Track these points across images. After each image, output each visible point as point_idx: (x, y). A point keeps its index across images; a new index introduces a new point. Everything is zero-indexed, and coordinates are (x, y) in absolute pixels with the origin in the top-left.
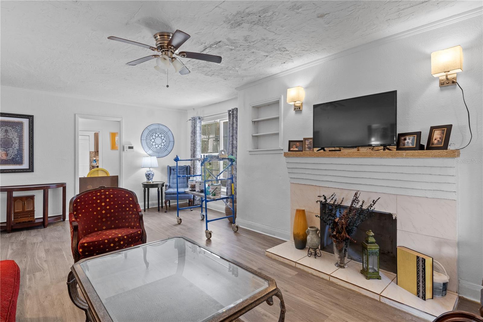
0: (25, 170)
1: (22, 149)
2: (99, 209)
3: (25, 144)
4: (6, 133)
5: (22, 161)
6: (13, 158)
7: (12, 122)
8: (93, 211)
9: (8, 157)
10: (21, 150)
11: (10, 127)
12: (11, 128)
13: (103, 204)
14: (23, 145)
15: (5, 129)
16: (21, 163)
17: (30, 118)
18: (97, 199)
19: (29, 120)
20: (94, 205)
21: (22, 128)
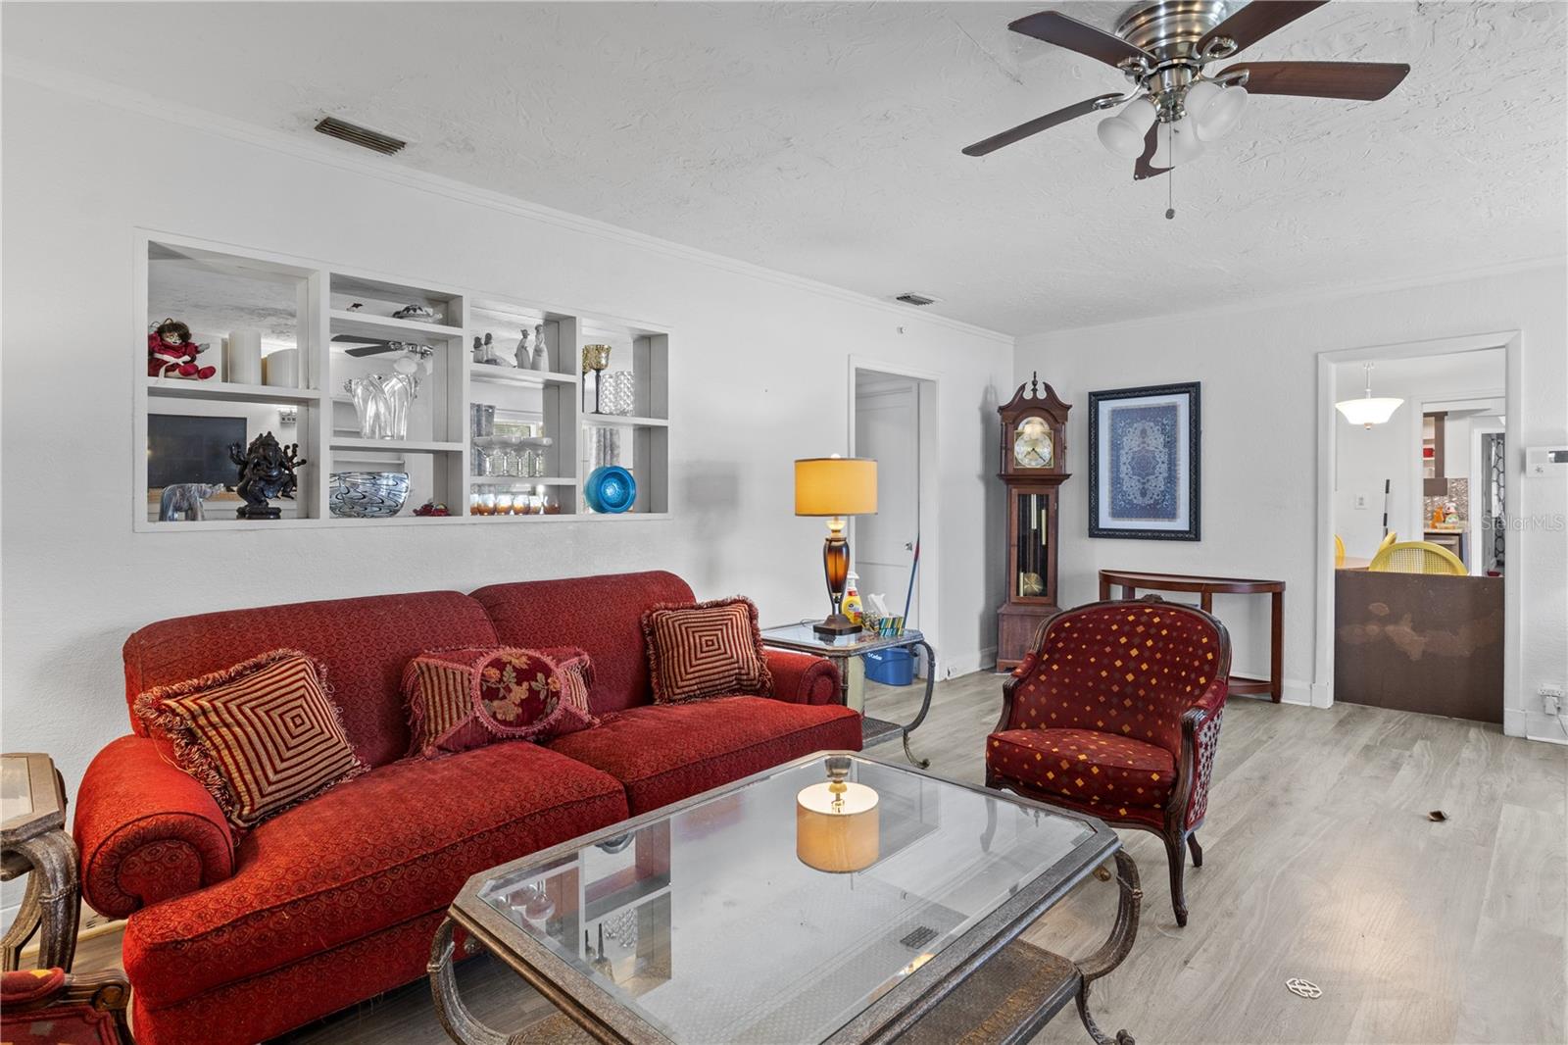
0: (1180, 535)
1: (1175, 477)
2: (1118, 663)
3: (1181, 463)
4: (1143, 438)
5: (1175, 509)
6: (1156, 502)
7: (1154, 408)
8: (1099, 666)
9: (1146, 499)
10: (1172, 479)
11: (1150, 421)
12: (1152, 424)
13: (1134, 652)
14: (1177, 468)
15: (1141, 428)
16: (1172, 515)
17: (1193, 389)
18: (1120, 633)
19: (1190, 396)
20: (1108, 649)
21: (1176, 422)
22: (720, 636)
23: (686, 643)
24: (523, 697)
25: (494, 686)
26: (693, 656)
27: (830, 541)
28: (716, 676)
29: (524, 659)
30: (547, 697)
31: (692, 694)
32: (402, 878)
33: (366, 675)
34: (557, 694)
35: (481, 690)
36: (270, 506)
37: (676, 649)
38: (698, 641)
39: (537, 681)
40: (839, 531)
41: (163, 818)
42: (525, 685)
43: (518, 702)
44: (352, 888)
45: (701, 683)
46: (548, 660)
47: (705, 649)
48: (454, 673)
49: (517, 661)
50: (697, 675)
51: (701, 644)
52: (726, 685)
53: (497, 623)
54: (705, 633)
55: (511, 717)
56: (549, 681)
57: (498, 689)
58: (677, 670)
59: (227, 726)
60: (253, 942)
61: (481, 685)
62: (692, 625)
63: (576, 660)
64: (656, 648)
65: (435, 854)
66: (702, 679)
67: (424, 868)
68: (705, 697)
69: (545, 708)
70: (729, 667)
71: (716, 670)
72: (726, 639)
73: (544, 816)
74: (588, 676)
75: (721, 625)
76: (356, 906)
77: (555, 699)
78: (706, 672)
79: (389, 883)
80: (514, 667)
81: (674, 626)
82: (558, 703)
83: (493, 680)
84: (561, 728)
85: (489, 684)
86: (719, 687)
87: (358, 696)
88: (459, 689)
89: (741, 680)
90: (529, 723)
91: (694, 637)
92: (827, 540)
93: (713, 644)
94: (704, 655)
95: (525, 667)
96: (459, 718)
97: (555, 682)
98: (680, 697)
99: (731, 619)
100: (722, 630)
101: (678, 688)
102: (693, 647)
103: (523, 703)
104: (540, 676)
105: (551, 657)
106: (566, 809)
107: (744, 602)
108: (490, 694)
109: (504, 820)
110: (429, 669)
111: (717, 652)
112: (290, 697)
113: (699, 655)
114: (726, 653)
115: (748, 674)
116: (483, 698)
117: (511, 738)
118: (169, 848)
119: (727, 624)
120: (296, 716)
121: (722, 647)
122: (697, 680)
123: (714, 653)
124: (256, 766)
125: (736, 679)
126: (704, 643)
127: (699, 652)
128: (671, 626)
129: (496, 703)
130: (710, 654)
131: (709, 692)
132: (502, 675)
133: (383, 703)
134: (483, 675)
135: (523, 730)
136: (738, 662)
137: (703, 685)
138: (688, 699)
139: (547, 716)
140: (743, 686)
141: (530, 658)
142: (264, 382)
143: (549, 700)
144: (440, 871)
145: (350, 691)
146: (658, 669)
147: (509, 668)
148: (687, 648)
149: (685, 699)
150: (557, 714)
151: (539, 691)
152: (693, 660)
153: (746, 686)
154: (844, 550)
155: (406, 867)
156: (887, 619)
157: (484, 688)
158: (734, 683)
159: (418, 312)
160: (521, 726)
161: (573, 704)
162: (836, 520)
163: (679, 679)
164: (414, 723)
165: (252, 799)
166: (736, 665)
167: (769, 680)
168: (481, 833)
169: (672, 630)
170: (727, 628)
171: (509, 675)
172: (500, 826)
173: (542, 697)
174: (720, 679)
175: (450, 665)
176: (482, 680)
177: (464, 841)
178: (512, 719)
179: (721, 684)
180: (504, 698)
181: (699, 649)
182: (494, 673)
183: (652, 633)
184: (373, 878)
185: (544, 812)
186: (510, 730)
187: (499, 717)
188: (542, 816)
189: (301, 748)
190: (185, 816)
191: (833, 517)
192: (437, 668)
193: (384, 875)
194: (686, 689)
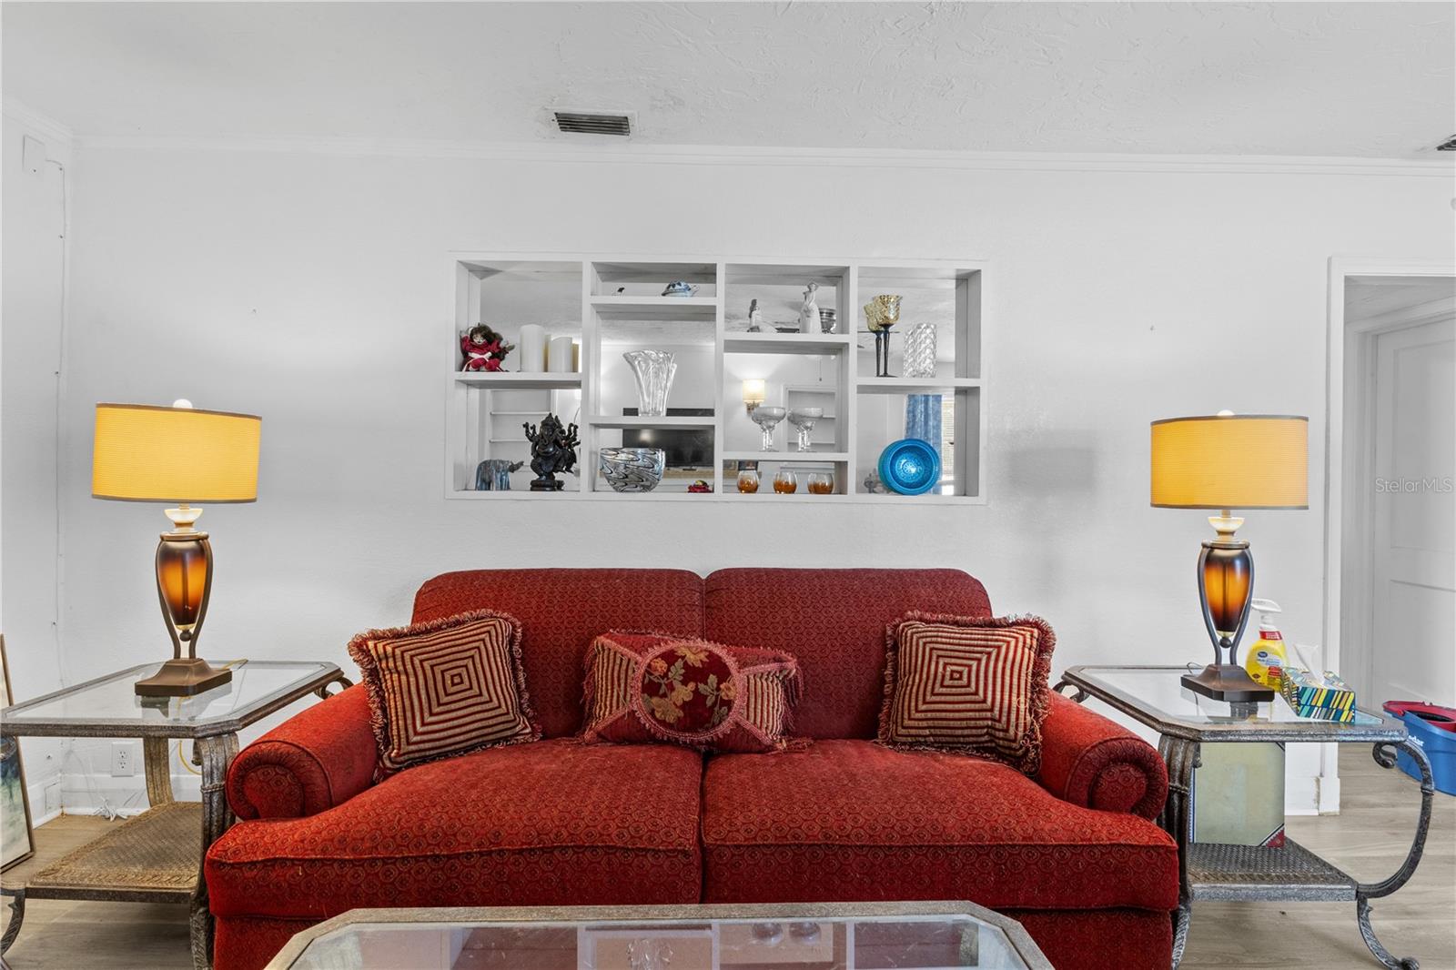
22: (974, 668)
23: (925, 669)
24: (687, 699)
25: (656, 681)
26: (929, 688)
27: (1212, 548)
28: (958, 724)
29: (702, 656)
30: (714, 704)
31: (923, 740)
32: (409, 872)
33: (560, 646)
34: (728, 704)
35: (643, 682)
36: (556, 479)
37: (912, 675)
38: (940, 669)
39: (706, 684)
40: (1232, 533)
41: (277, 745)
42: (691, 686)
43: (679, 703)
44: (362, 865)
45: (934, 728)
46: (731, 662)
47: (947, 682)
48: (622, 659)
49: (692, 657)
50: (929, 715)
51: (943, 676)
52: (971, 739)
53: (709, 610)
54: (953, 661)
55: (671, 719)
56: (722, 686)
57: (661, 684)
58: (906, 704)
59: (398, 673)
60: (271, 886)
61: (644, 677)
62: (941, 646)
63: (773, 666)
64: (896, 668)
65: (449, 857)
66: (937, 723)
67: (433, 870)
68: (942, 748)
69: (711, 717)
70: (978, 715)
71: (957, 715)
72: (982, 674)
73: (578, 853)
74: (790, 688)
75: (981, 653)
76: (359, 885)
77: (725, 709)
78: (943, 715)
79: (395, 873)
80: (686, 663)
81: (917, 644)
82: (727, 714)
83: (657, 674)
84: (730, 744)
85: (652, 677)
86: (962, 739)
87: (549, 664)
88: (623, 676)
89: (995, 736)
90: (693, 729)
91: (937, 663)
92: (1204, 546)
93: (960, 678)
94: (944, 690)
95: (698, 665)
96: (618, 707)
97: (729, 689)
98: (904, 739)
99: (999, 648)
100: (979, 660)
101: (903, 727)
102: (932, 677)
103: (685, 706)
104: (712, 679)
105: (734, 659)
106: (606, 853)
107: (1036, 625)
108: (651, 688)
109: (530, 844)
110: (604, 650)
111: (963, 690)
112: (459, 656)
113: (938, 689)
114: (976, 693)
115: (1007, 731)
116: (643, 692)
117: (673, 743)
118: (277, 774)
119: (989, 654)
120: (455, 675)
121: (973, 684)
122: (931, 723)
123: (959, 690)
124: (409, 714)
125: (987, 733)
126: (948, 673)
127: (938, 685)
128: (914, 643)
129: (655, 700)
130: (954, 690)
131: (949, 743)
132: (669, 670)
133: (570, 676)
134: (649, 666)
135: (686, 737)
136: (992, 710)
137: (938, 732)
138: (914, 745)
139: (714, 726)
140: (995, 746)
141: (711, 655)
142: (546, 370)
143: (716, 709)
144: (449, 878)
145: (543, 658)
146: (892, 696)
147: (679, 663)
148: (924, 676)
149: (911, 744)
150: (725, 727)
151: (707, 696)
152: (928, 693)
153: (1003, 747)
154: (1238, 563)
155: (417, 861)
156: (1315, 691)
157: (646, 681)
158: (986, 738)
159: (677, 287)
160: (684, 731)
161: (748, 718)
162: (1227, 515)
163: (906, 716)
164: (584, 703)
165: (399, 745)
166: (989, 714)
167: (1036, 747)
168: (502, 850)
169: (914, 649)
170: (989, 659)
171: (677, 670)
172: (523, 850)
173: (709, 703)
174: (962, 728)
175: (621, 649)
176: (646, 671)
177: (481, 854)
178: (672, 721)
179: (964, 736)
180: (664, 696)
181: (938, 682)
182: (661, 665)
183: (895, 648)
184: (384, 862)
185: (579, 849)
186: (673, 734)
187: (658, 715)
188: (575, 853)
189: (453, 706)
190: (294, 749)
191: (1220, 511)
192: (610, 650)
193: (394, 864)
194: (913, 732)
